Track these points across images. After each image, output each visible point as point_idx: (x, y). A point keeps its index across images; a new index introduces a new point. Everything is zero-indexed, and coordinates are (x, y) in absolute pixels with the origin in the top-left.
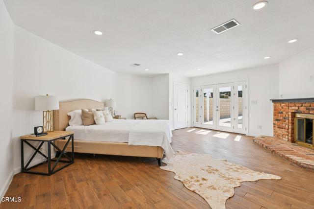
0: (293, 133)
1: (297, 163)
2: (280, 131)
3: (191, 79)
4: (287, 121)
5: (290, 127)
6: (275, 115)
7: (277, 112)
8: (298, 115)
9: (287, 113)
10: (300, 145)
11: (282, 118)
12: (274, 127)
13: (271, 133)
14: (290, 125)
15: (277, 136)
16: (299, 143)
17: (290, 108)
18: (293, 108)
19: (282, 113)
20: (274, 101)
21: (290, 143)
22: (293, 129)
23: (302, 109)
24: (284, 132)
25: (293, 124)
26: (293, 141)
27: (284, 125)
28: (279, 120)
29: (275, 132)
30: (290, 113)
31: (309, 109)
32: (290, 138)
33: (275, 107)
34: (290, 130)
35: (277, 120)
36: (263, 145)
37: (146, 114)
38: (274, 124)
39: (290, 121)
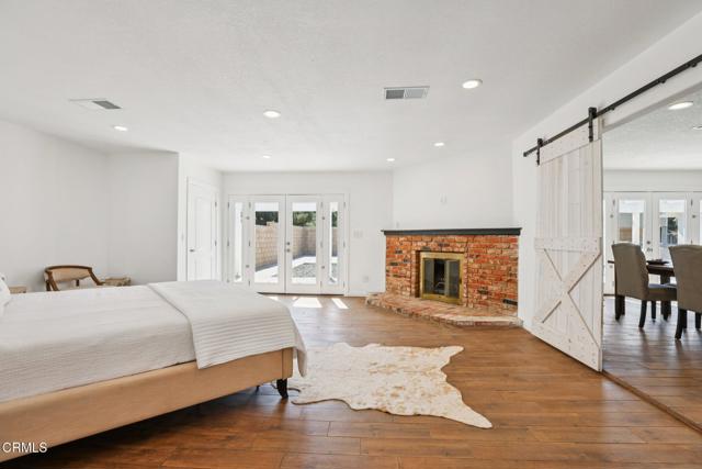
0: (418, 282)
1: (452, 323)
2: (397, 282)
3: (223, 175)
4: (409, 265)
5: (414, 273)
6: (387, 256)
7: (391, 251)
8: (423, 255)
9: (409, 252)
10: (426, 299)
11: (400, 260)
12: (387, 275)
13: (381, 287)
14: (414, 270)
15: (392, 289)
16: (425, 295)
17: (414, 244)
18: (419, 244)
19: (400, 252)
20: (387, 233)
21: (413, 298)
22: (418, 277)
23: (432, 245)
24: (404, 281)
25: (418, 268)
26: (417, 295)
27: (404, 271)
28: (396, 264)
29: (388, 283)
30: (414, 253)
31: (441, 245)
32: (413, 290)
33: (388, 243)
34: (413, 278)
35: (392, 264)
36: (391, 307)
37: (90, 269)
38: (387, 271)
39: (414, 265)
